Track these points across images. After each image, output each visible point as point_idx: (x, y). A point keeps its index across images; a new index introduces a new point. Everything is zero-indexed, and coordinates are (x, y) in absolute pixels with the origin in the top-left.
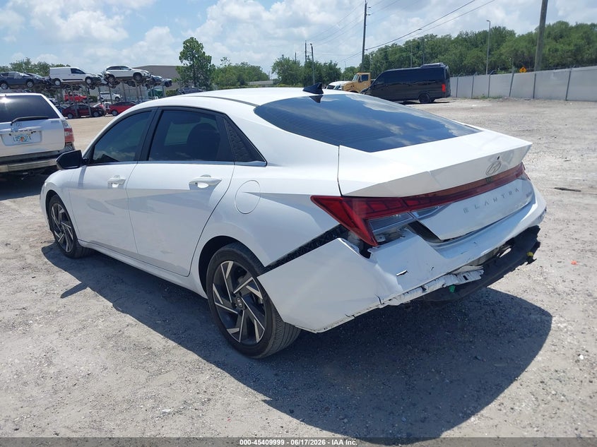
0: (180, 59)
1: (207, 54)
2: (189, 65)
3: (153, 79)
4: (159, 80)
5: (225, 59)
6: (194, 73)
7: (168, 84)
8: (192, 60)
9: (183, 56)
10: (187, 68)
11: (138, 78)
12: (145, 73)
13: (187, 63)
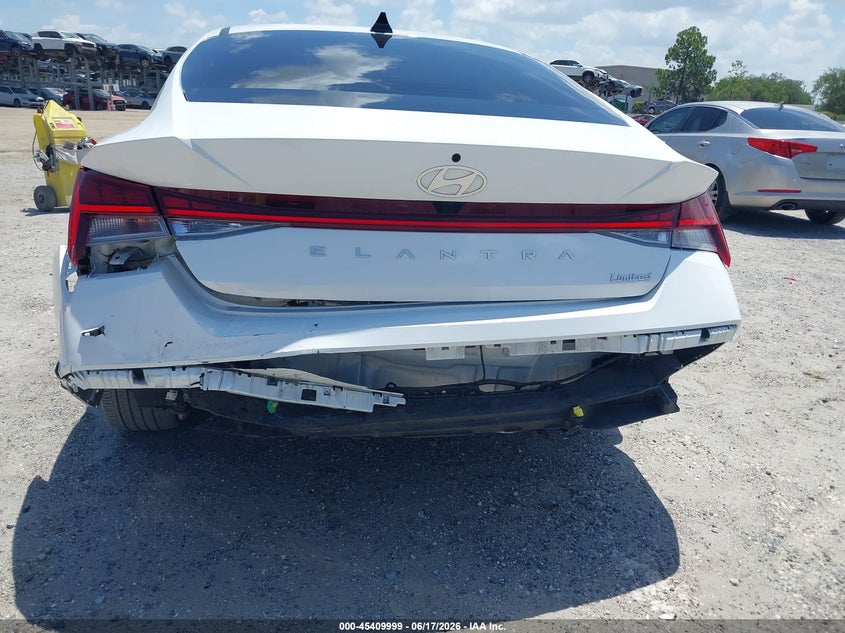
0: (667, 58)
1: (708, 54)
2: (677, 68)
3: (611, 82)
4: (621, 86)
5: (739, 63)
6: (682, 82)
7: (635, 93)
8: (684, 61)
9: (673, 54)
10: (673, 74)
11: (588, 79)
12: (600, 73)
13: (675, 65)
